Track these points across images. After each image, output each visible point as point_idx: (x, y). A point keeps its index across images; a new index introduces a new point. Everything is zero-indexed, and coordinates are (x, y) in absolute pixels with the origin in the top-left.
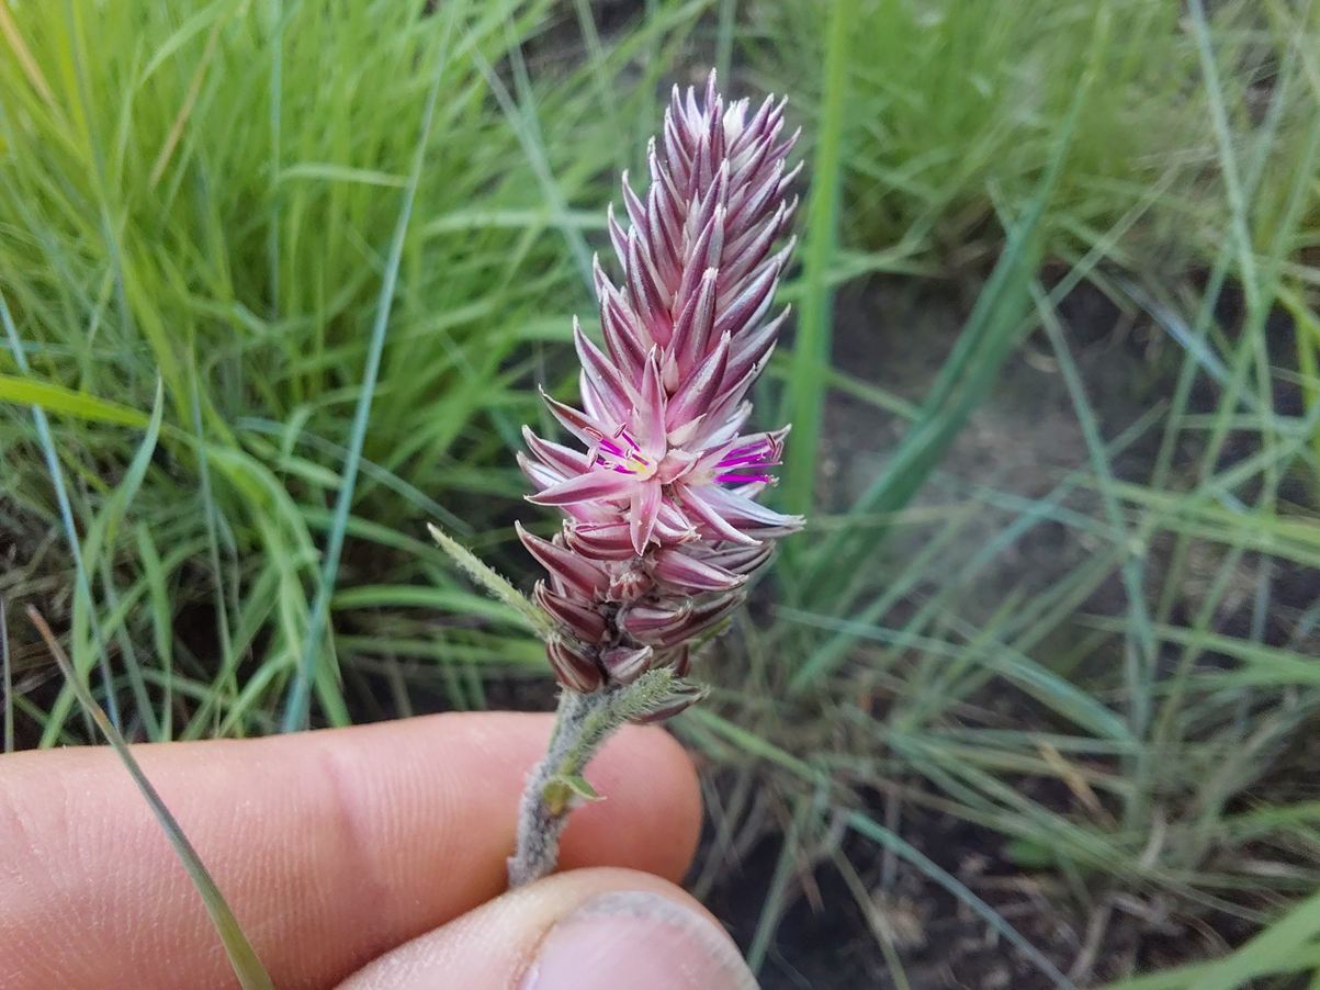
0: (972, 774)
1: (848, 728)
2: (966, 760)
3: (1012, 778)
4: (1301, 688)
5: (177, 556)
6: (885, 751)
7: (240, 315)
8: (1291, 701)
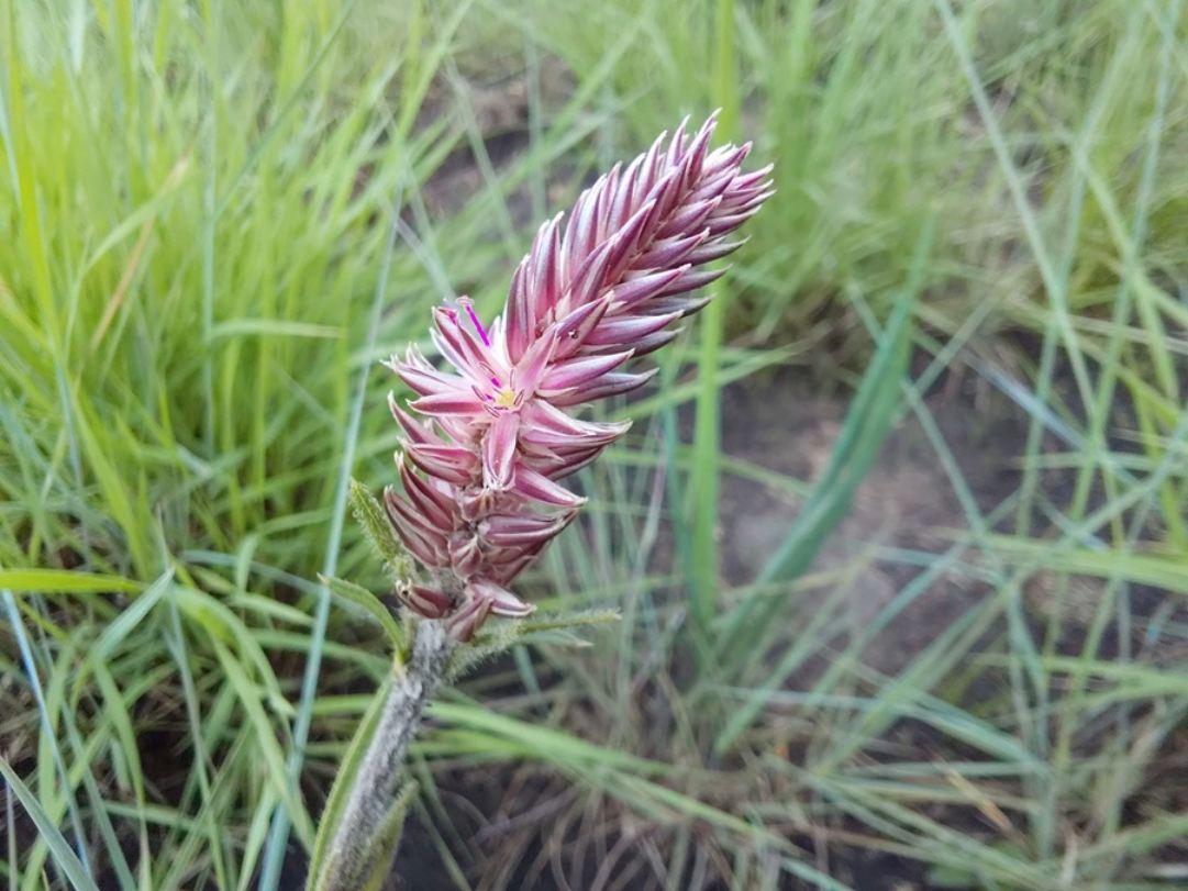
0: (891, 808)
1: (771, 775)
2: (883, 796)
3: (923, 807)
4: (1169, 698)
5: (137, 688)
6: (807, 795)
7: (182, 456)
8: (1161, 710)
